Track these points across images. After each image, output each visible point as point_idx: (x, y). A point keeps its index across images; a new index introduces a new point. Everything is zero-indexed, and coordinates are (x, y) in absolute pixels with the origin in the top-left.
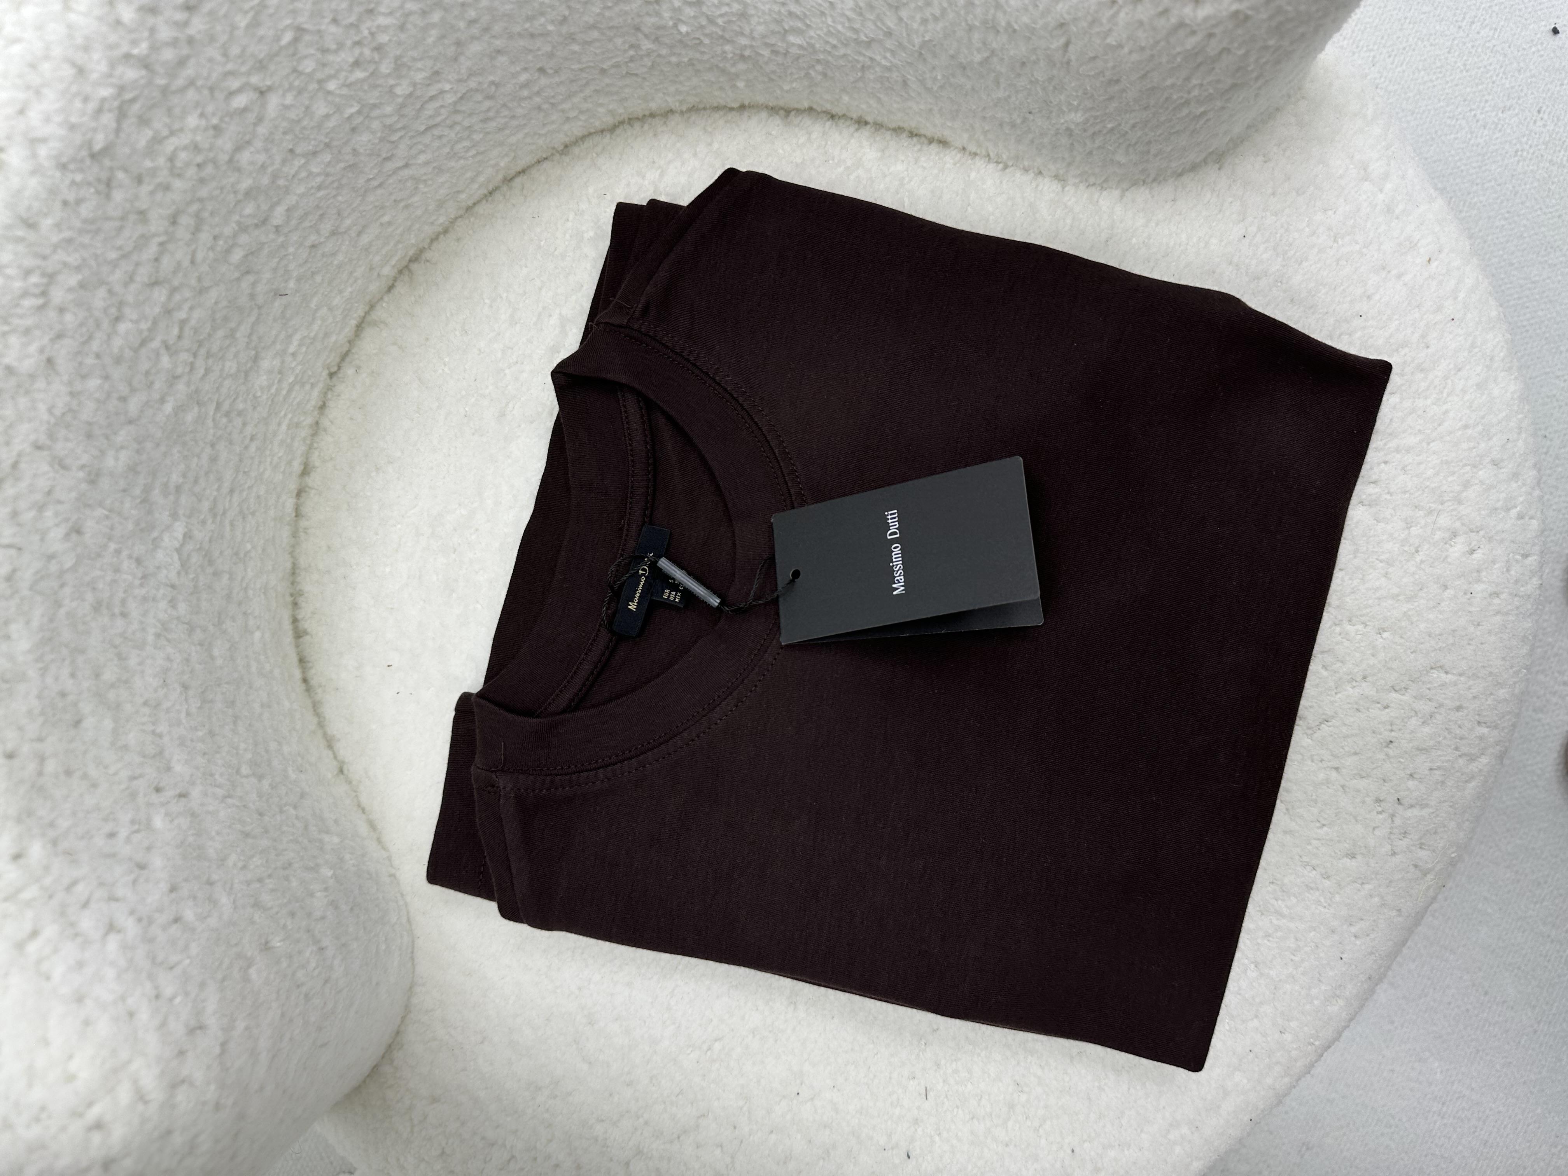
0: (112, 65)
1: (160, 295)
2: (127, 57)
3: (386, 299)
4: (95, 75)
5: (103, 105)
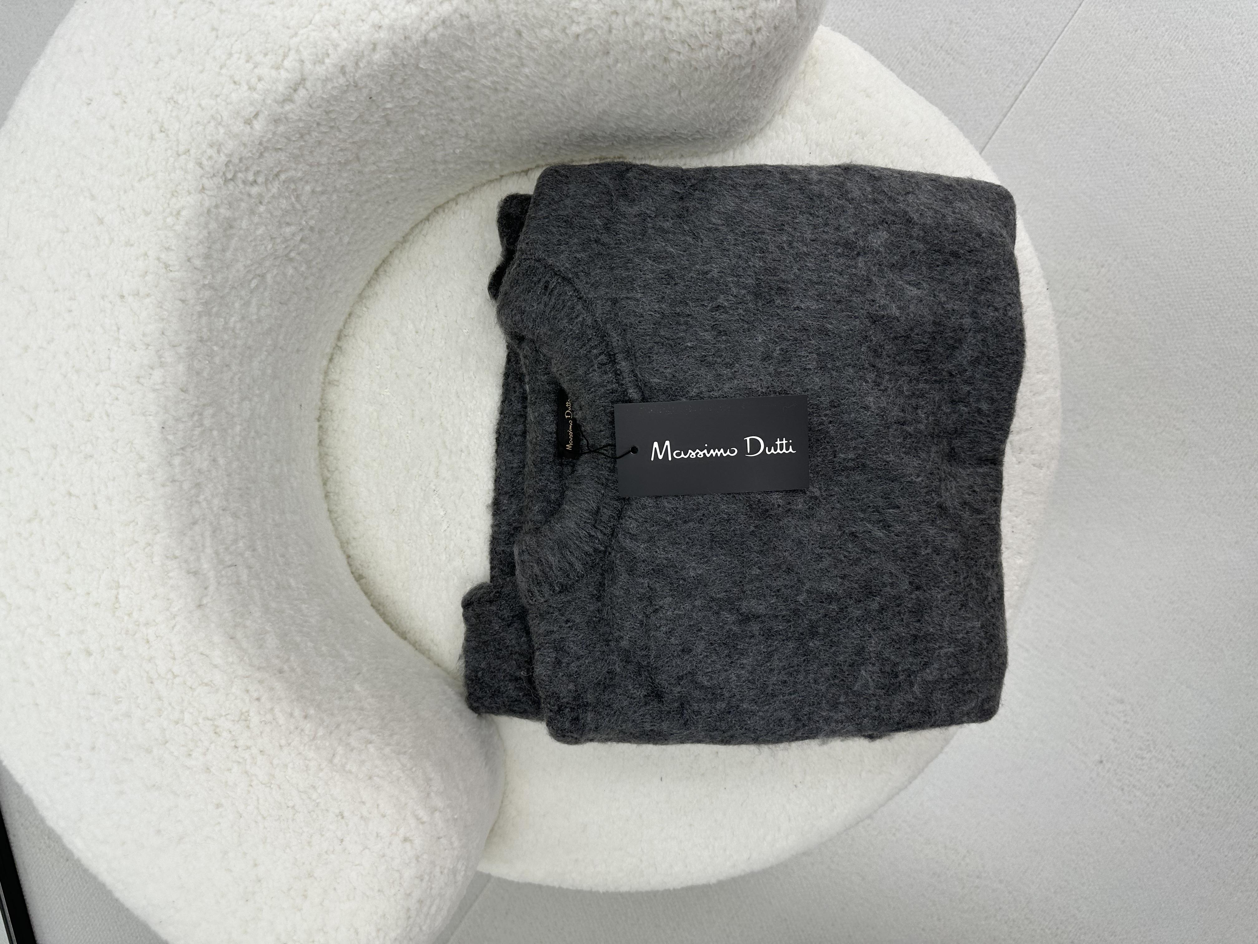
0: (198, 293)
1: (246, 404)
2: (204, 286)
3: (331, 366)
4: (192, 301)
5: (200, 315)
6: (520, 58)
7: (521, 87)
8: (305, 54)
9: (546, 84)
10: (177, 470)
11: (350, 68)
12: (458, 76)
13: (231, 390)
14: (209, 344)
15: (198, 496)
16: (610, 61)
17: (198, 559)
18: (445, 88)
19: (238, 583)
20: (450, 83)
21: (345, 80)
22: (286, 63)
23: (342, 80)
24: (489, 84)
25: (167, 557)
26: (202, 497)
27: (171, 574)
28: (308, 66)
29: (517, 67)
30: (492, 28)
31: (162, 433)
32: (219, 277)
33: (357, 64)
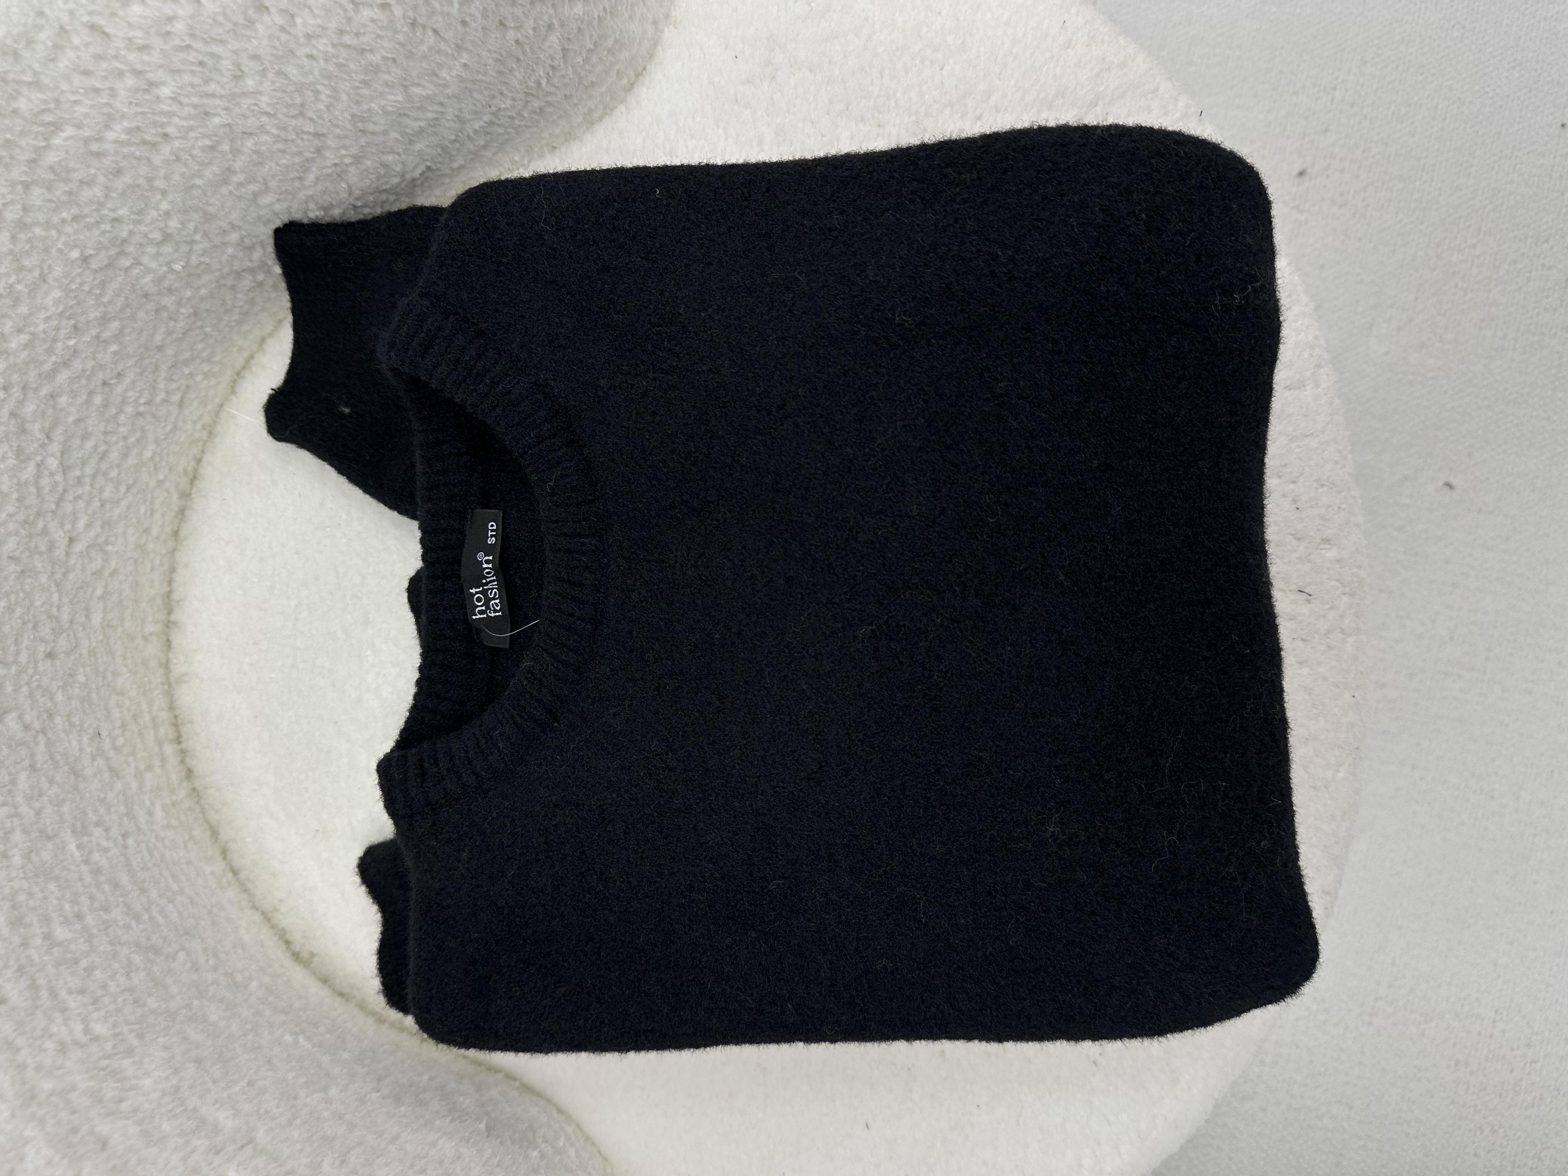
6: (138, 73)
7: (185, 123)
9: (217, 102)
12: (57, 141)
24: (124, 137)
29: (146, 91)
30: (45, 37)
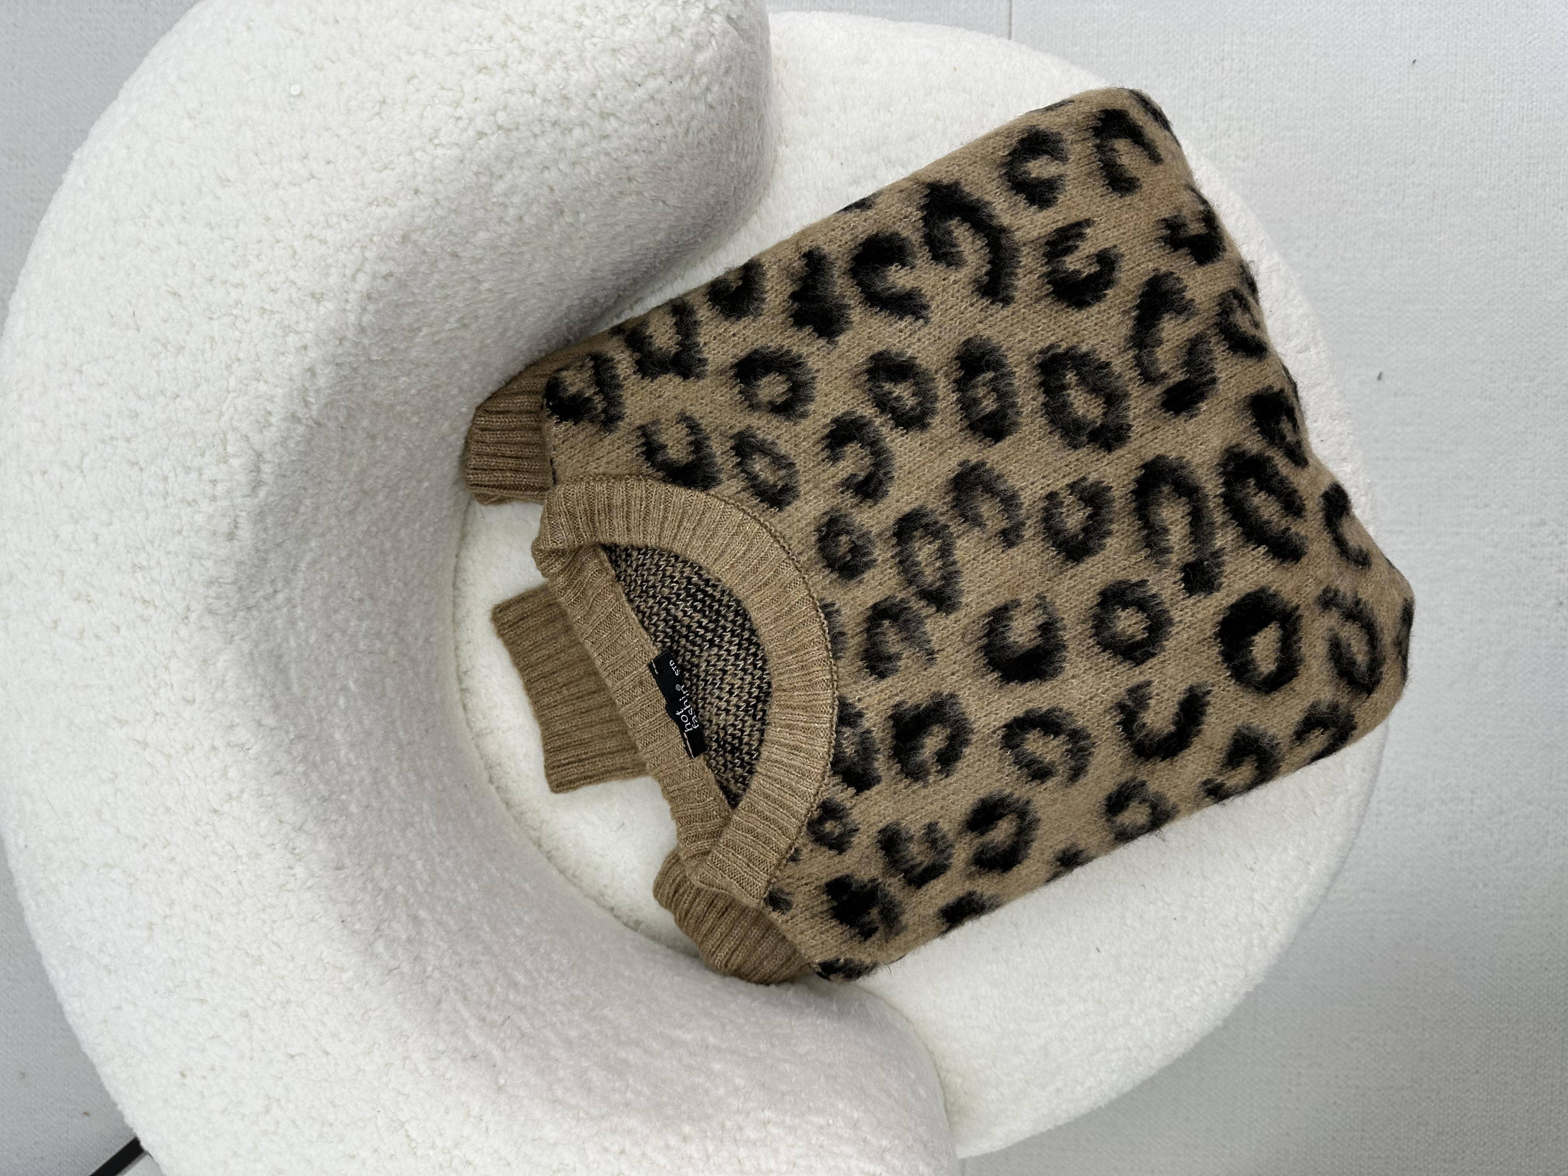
0: (289, 752)
1: (410, 833)
2: (292, 742)
4: (289, 766)
5: (306, 774)
6: (472, 278)
7: (491, 305)
8: (245, 427)
9: (514, 284)
10: (386, 957)
11: (301, 412)
13: (387, 829)
14: (334, 797)
15: (425, 971)
16: (568, 218)
17: (466, 1038)
18: (412, 362)
19: (523, 1035)
20: (414, 353)
21: (304, 428)
22: (230, 449)
23: (301, 429)
24: (455, 325)
25: (432, 1059)
26: (430, 969)
27: (448, 1076)
28: (256, 438)
29: (475, 288)
30: (423, 268)
31: (345, 927)
32: (301, 720)
33: (305, 401)
